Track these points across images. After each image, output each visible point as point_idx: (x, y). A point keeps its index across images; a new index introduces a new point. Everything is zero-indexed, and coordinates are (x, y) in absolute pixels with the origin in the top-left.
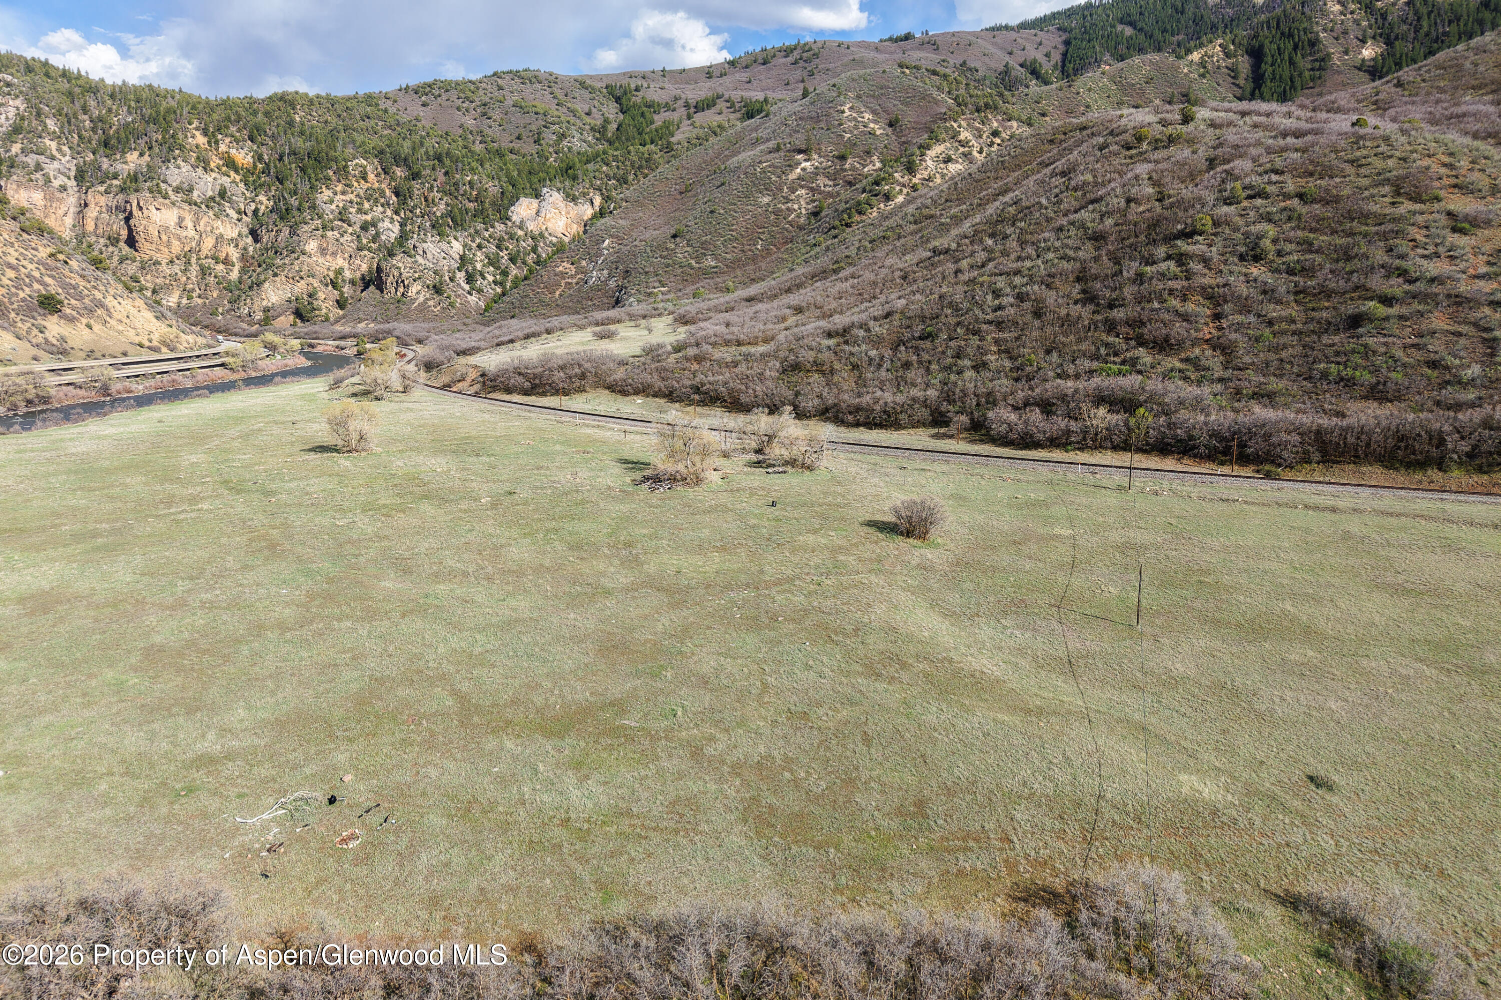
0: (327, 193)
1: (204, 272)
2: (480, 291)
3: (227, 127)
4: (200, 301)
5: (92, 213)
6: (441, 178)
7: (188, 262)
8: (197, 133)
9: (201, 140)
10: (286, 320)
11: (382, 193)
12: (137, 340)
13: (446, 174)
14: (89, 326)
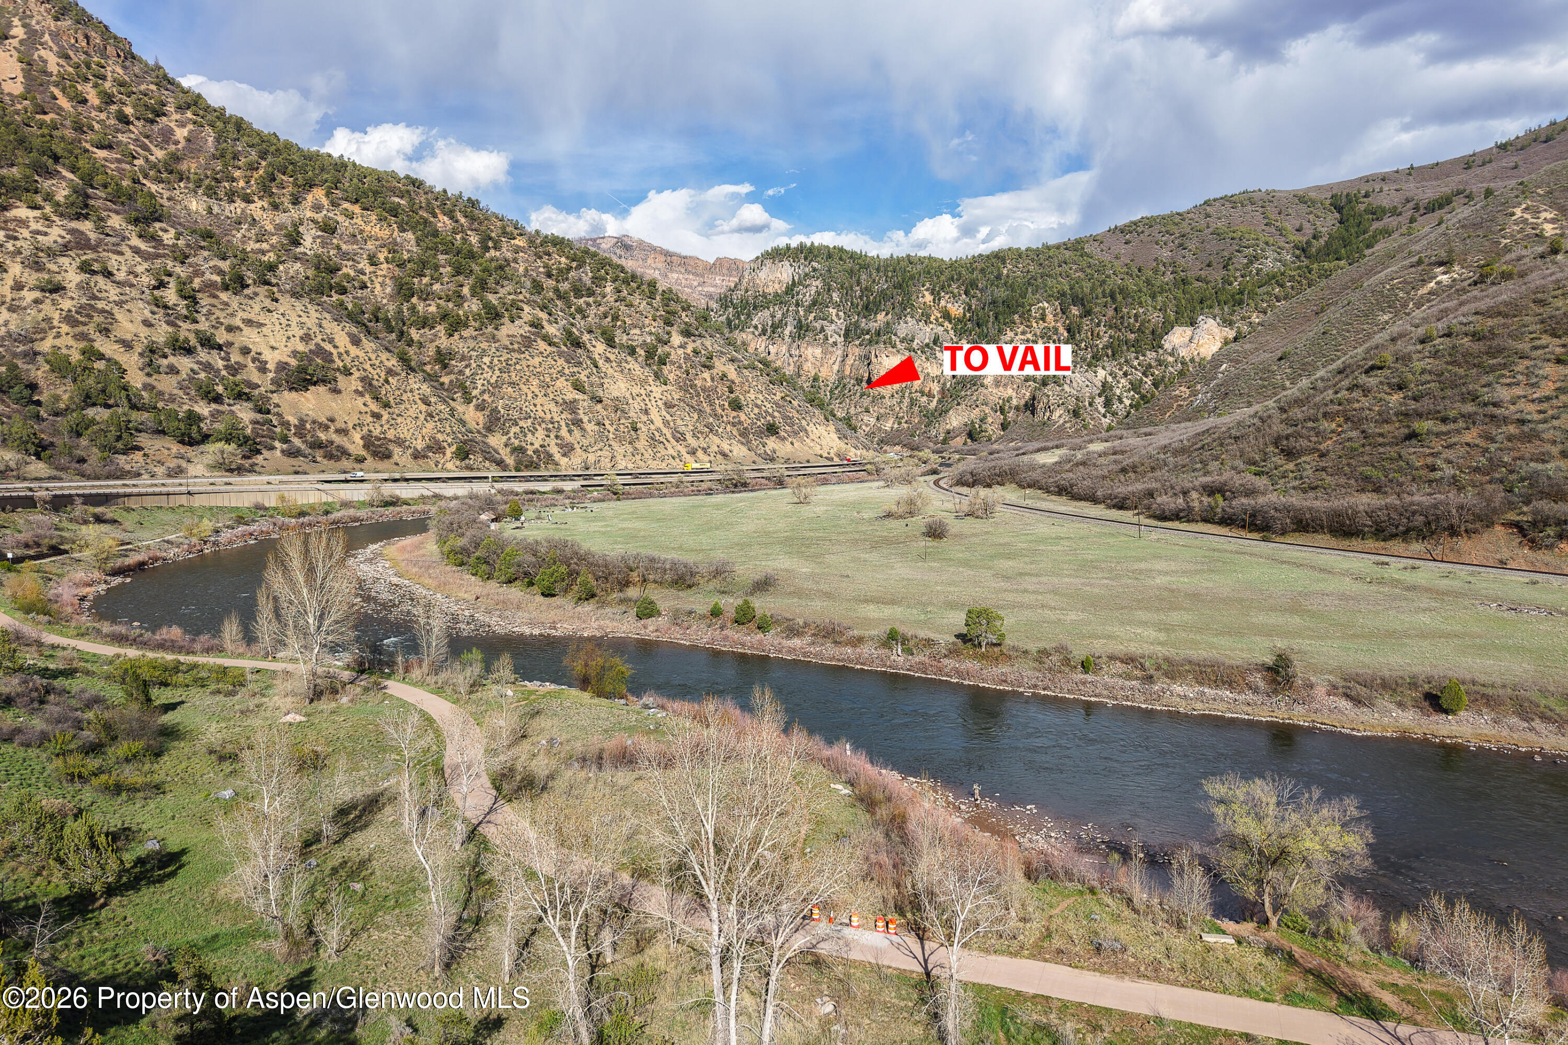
0: (1010, 334)
1: (913, 402)
2: (1114, 414)
3: (949, 286)
4: (906, 426)
5: (850, 361)
6: (1111, 312)
7: (903, 397)
8: (926, 293)
9: (929, 298)
10: (958, 442)
11: (1056, 330)
12: (820, 452)
13: (1116, 309)
14: (792, 443)
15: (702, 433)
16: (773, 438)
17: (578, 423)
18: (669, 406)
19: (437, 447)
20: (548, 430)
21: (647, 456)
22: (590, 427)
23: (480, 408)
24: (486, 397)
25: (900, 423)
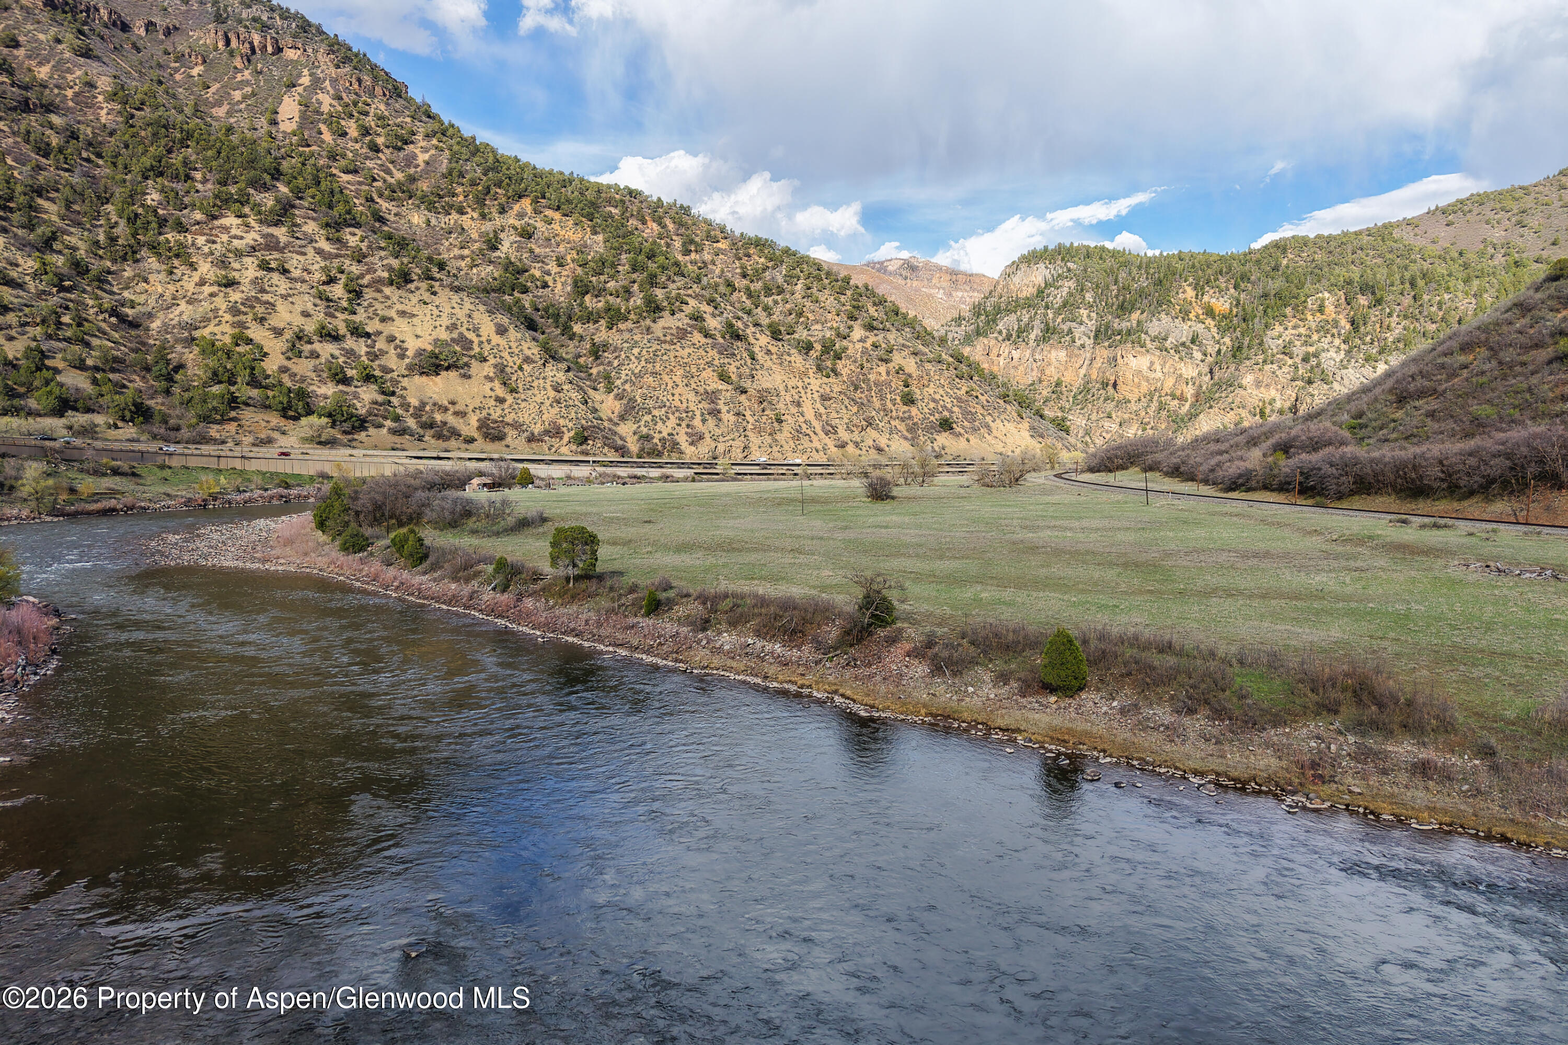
0: (1278, 329)
1: (1161, 407)
3: (1216, 279)
4: (1151, 432)
5: (1098, 364)
6: (1407, 300)
7: (1151, 400)
8: (1189, 289)
9: (1190, 293)
11: (1336, 323)
14: (968, 440)
15: (857, 426)
16: (946, 434)
17: (715, 413)
18: (825, 398)
19: (556, 432)
20: (680, 419)
21: (786, 447)
22: (728, 417)
23: (619, 397)
24: (627, 387)
25: (1144, 430)
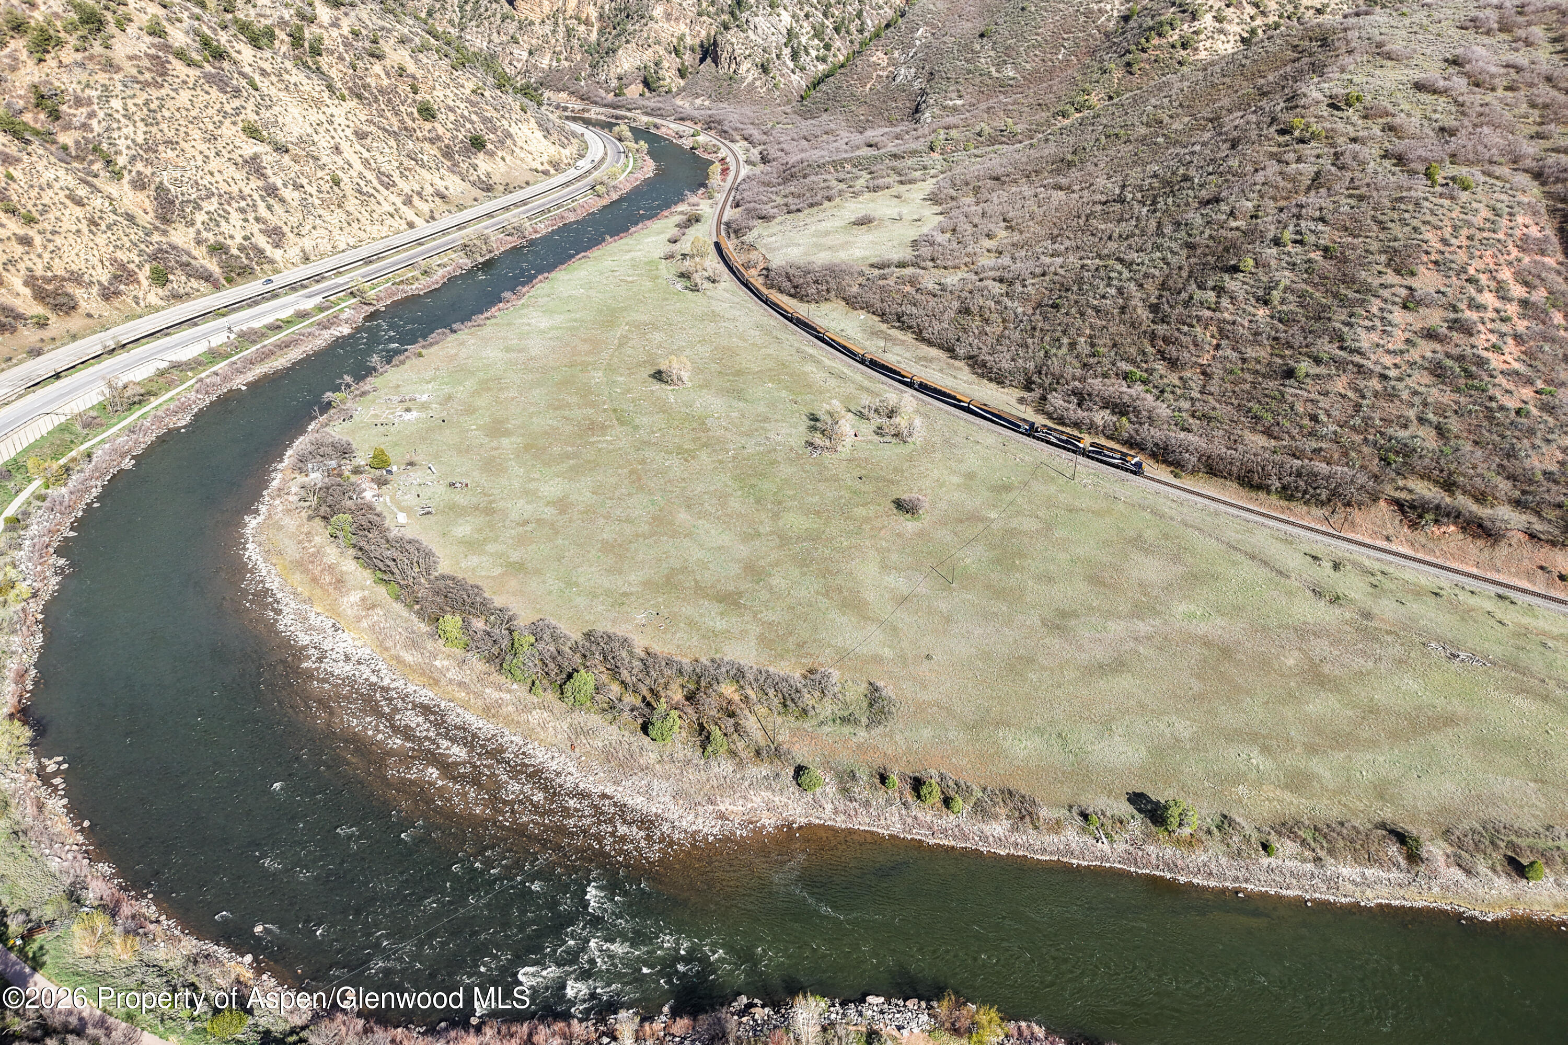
1: (569, 33)
2: (803, 70)
4: (567, 65)
7: (557, 23)
10: (633, 91)
15: (410, 170)
16: (481, 155)
17: (271, 191)
18: (361, 136)
19: (124, 275)
20: (242, 211)
21: (363, 220)
22: (289, 195)
23: (139, 184)
24: (139, 166)
25: (559, 61)
